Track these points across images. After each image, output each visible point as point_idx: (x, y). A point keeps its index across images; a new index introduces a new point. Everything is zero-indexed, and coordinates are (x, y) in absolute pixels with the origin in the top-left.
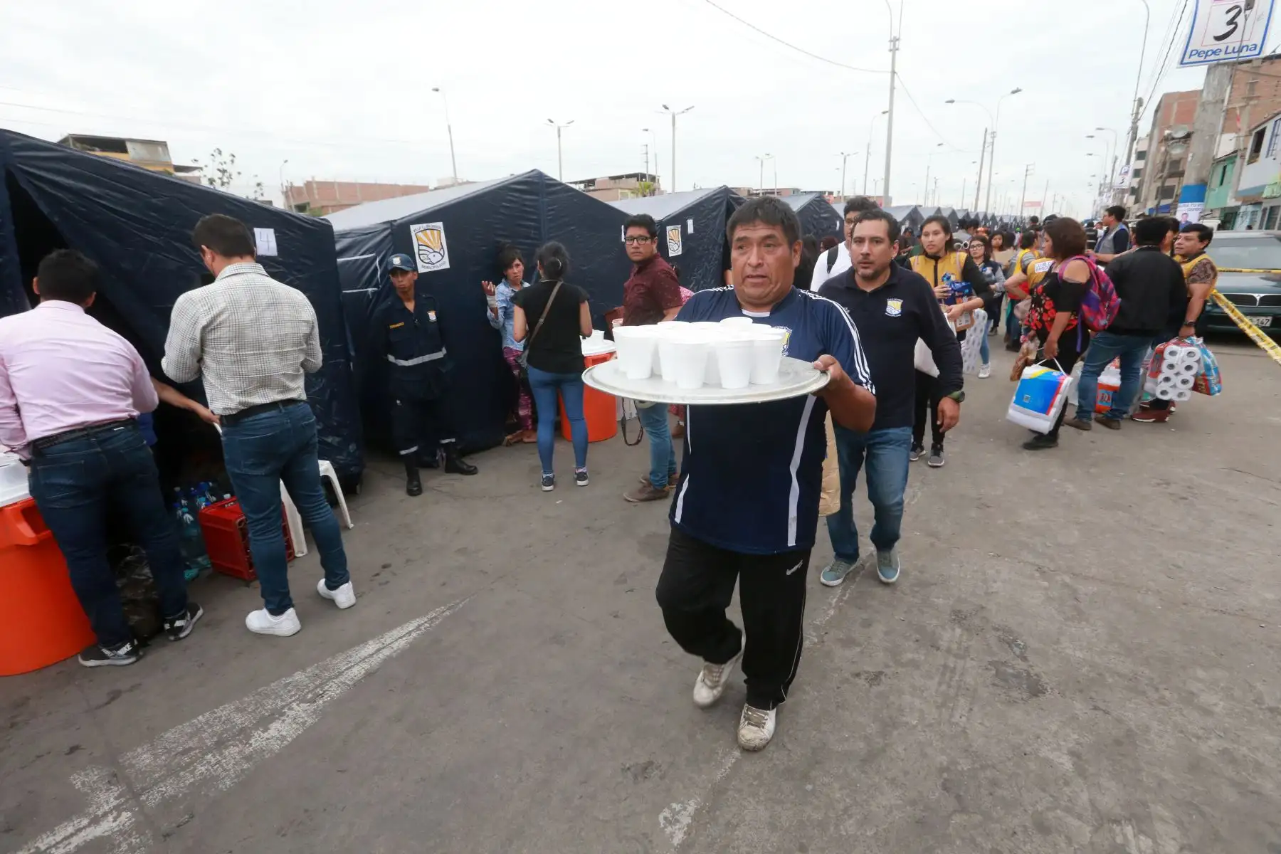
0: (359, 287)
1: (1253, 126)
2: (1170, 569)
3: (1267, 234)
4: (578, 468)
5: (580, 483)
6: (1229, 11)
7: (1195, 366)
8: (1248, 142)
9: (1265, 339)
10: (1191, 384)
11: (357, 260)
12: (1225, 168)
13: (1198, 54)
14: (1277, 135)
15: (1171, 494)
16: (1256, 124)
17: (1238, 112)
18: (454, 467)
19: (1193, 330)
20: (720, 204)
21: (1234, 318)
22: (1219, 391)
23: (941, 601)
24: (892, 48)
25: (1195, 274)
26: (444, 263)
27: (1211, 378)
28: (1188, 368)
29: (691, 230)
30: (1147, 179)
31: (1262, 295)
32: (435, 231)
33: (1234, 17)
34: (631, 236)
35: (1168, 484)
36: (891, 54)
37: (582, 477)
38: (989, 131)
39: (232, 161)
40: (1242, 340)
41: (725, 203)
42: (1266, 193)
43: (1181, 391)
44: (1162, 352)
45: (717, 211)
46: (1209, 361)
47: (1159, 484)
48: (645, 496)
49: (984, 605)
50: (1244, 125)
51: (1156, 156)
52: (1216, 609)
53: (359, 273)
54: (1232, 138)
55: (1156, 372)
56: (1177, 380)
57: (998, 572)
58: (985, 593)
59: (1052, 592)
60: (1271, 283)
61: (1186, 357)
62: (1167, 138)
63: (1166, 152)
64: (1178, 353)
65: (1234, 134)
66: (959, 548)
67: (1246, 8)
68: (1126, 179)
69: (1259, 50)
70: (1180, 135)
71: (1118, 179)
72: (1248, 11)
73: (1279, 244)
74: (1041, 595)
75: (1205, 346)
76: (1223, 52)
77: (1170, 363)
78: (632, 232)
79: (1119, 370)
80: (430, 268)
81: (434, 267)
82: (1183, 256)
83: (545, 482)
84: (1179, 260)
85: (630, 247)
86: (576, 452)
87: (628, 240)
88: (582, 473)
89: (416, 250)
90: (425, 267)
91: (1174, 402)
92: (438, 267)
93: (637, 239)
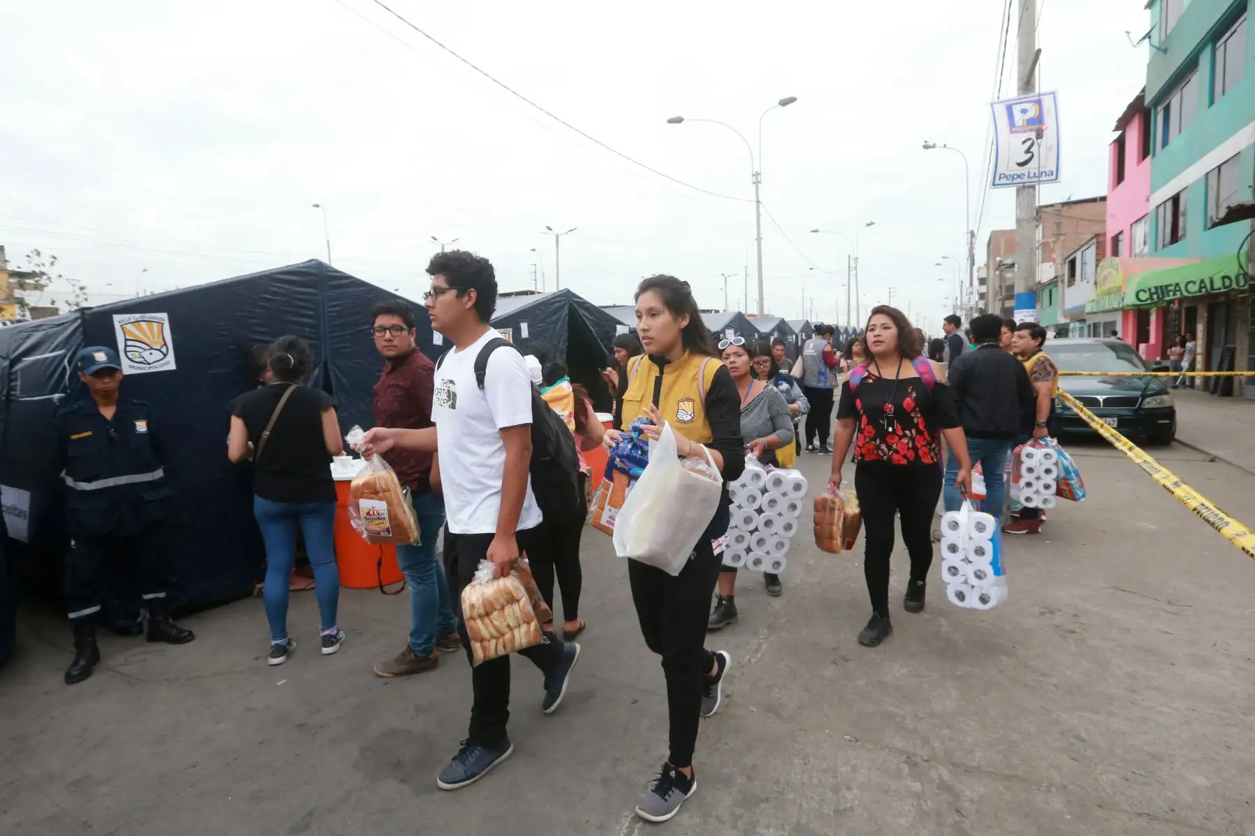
0: (46, 392)
1: (1066, 256)
2: (1071, 744)
3: (1097, 341)
4: (323, 630)
5: (326, 650)
6: (1024, 142)
7: (1055, 469)
8: (1064, 270)
9: (1120, 439)
10: (1054, 489)
11: (47, 358)
12: (1051, 291)
13: (1006, 177)
14: (1085, 264)
15: (1057, 626)
16: (1068, 254)
17: (1052, 245)
18: (159, 635)
19: (1045, 431)
20: (561, 308)
21: (1085, 418)
22: (1083, 496)
24: (754, 180)
25: (1035, 372)
26: (168, 363)
27: (1073, 482)
28: (1048, 471)
29: (525, 333)
30: (990, 301)
31: (1105, 397)
32: (155, 325)
33: (1029, 148)
34: (381, 326)
35: (1052, 612)
37: (329, 641)
38: (852, 258)
39: (52, 264)
40: (1097, 441)
41: (566, 307)
42: (1088, 309)
43: (1046, 497)
44: (1018, 456)
45: (558, 315)
46: (1067, 463)
47: (1042, 614)
48: (404, 667)
50: (1058, 256)
51: (993, 282)
52: (1140, 812)
53: (47, 376)
54: (1050, 266)
55: (1018, 477)
56: (1039, 485)
57: (854, 768)
58: (834, 812)
59: (926, 801)
60: (1110, 386)
61: (1043, 459)
62: (1001, 264)
63: (1001, 277)
64: (1035, 456)
65: (1052, 263)
66: (805, 731)
67: (1037, 139)
68: (971, 300)
69: (1055, 176)
70: (1009, 261)
71: (965, 299)
72: (1039, 141)
73: (1110, 350)
74: (912, 808)
75: (1060, 447)
76: (1026, 177)
77: (1029, 466)
78: (381, 321)
79: (982, 477)
80: (144, 368)
81: (150, 368)
82: (1022, 354)
83: (273, 652)
84: (1020, 358)
85: (380, 340)
86: (321, 606)
87: (378, 331)
88: (331, 636)
89: (121, 346)
90: (134, 367)
91: (1042, 510)
92: (156, 367)
93: (389, 329)
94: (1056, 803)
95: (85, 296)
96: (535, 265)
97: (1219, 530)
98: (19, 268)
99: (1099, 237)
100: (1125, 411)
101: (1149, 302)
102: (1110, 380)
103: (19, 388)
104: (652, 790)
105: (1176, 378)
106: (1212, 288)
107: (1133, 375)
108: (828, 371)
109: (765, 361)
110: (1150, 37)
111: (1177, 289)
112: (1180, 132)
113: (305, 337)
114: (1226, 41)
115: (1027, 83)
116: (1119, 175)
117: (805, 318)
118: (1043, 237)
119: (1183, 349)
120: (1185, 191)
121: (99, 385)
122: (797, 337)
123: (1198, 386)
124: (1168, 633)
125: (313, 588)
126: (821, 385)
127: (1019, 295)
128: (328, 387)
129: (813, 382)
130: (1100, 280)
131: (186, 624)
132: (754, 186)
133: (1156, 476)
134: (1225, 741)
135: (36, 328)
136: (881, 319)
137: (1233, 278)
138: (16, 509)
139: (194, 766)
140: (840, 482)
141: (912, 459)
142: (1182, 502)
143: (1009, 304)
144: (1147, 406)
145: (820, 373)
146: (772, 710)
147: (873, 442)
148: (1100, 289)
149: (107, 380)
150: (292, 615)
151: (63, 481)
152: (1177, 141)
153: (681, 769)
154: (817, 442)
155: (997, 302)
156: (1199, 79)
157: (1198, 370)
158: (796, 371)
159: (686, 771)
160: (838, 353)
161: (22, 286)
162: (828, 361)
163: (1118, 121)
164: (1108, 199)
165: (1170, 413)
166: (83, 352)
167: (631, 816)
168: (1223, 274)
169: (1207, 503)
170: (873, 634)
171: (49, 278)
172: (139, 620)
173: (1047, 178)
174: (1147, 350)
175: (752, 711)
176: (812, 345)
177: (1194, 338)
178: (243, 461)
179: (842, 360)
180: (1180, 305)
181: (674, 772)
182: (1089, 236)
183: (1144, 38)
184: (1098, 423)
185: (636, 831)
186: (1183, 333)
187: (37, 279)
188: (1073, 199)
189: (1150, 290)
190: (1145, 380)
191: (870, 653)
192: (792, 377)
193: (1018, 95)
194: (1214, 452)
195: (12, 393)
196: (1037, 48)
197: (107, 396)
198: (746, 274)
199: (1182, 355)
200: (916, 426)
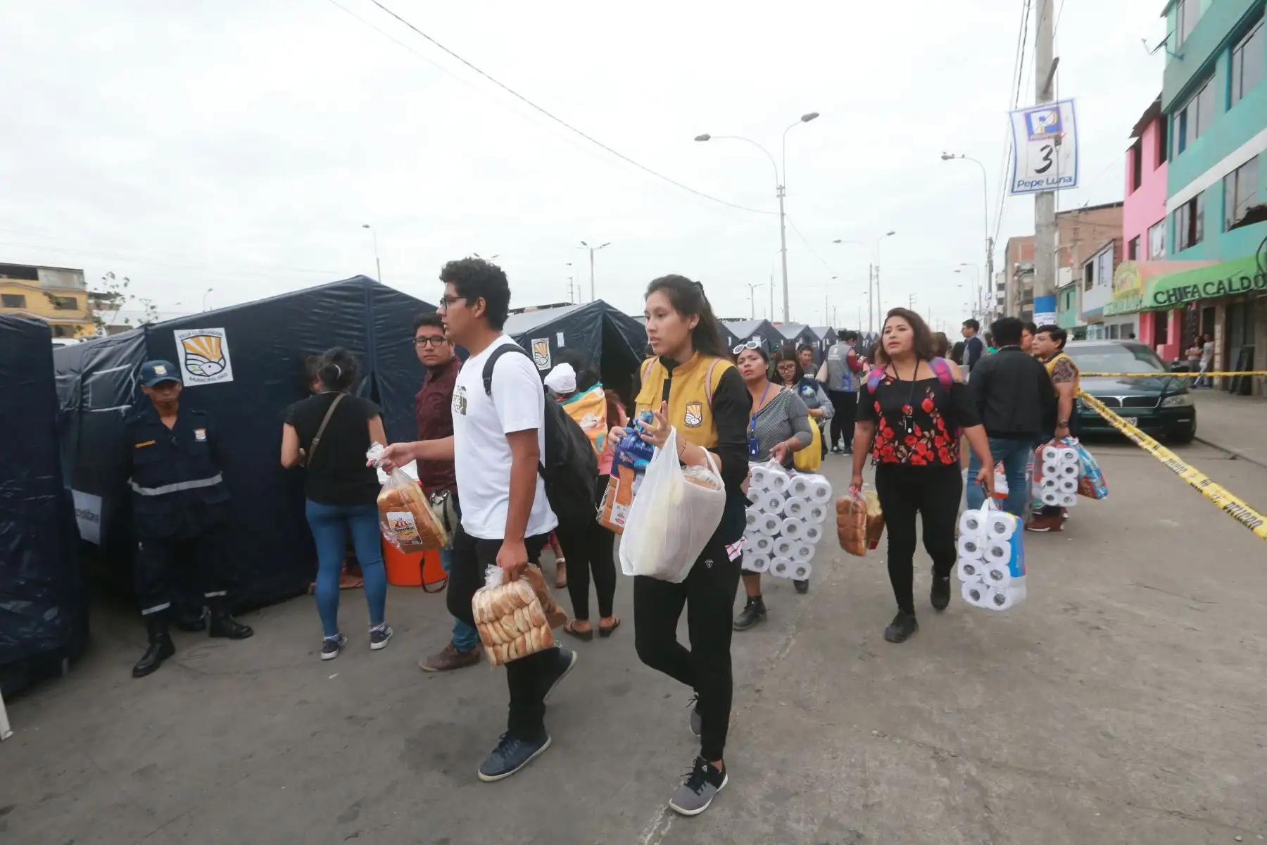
0: (114, 404)
1: (1083, 260)
2: (1099, 740)
3: (1115, 342)
4: (372, 626)
5: (375, 646)
6: (1042, 150)
7: (1076, 468)
8: (1081, 274)
9: (1144, 438)
10: (1075, 487)
11: (114, 373)
12: (1068, 295)
13: (1025, 184)
14: (1103, 268)
15: (1082, 623)
16: (1085, 259)
17: (1069, 250)
18: (220, 631)
19: (1067, 431)
20: (595, 318)
21: (1107, 417)
22: (1106, 494)
23: (801, 827)
24: (779, 194)
25: (1057, 373)
26: (225, 375)
27: (1094, 481)
28: (1069, 470)
29: (561, 342)
30: (1009, 305)
31: (1124, 397)
32: (213, 339)
33: (1048, 155)
34: (422, 337)
35: (1076, 609)
36: (779, 199)
37: (378, 637)
38: (873, 266)
39: (126, 285)
40: (1120, 440)
41: (600, 318)
42: (1106, 312)
43: (1067, 495)
44: (1040, 455)
45: (592, 325)
46: (1088, 462)
47: (1066, 610)
48: (448, 662)
49: (861, 831)
50: (1074, 260)
51: (1012, 288)
52: (1171, 810)
53: (117, 389)
54: (1068, 271)
55: (1039, 476)
56: (1060, 484)
57: (883, 764)
58: (863, 806)
59: (954, 797)
60: (1129, 386)
61: (1064, 458)
62: (1018, 270)
63: (1020, 282)
64: (1056, 455)
65: (1069, 268)
66: (833, 725)
67: (1056, 145)
68: (991, 303)
69: (1073, 182)
70: (1027, 266)
71: (984, 304)
72: (1058, 147)
73: (1128, 351)
74: (941, 804)
75: (1082, 446)
76: (1045, 183)
77: (1050, 465)
78: (423, 331)
79: (1004, 476)
80: (203, 380)
81: (209, 380)
82: (1043, 355)
83: (325, 648)
84: (1040, 360)
85: (421, 350)
86: (370, 605)
87: (419, 341)
88: (379, 632)
89: (182, 360)
90: (194, 379)
91: (1064, 508)
92: (213, 379)
93: (430, 339)
94: (1086, 800)
95: (155, 315)
96: (571, 278)
97: (1252, 529)
98: (96, 289)
99: (1116, 243)
100: (1144, 410)
101: (1167, 303)
102: (1129, 381)
103: (90, 400)
104: (685, 784)
105: (1195, 378)
106: (1231, 289)
107: (1152, 376)
108: (852, 375)
109: (790, 366)
110: (1166, 45)
111: (1195, 290)
112: (1197, 136)
113: (353, 349)
114: (1243, 46)
115: (1045, 91)
116: (1136, 180)
117: (829, 325)
118: (1060, 242)
119: (1201, 350)
120: (1202, 194)
121: (160, 397)
122: (821, 342)
123: (1217, 386)
124: (1194, 629)
125: (361, 587)
126: (846, 388)
127: (1039, 298)
128: (375, 397)
129: (837, 386)
130: (1118, 282)
131: (247, 621)
132: (778, 200)
133: (1183, 475)
134: (1256, 739)
135: (105, 344)
136: (898, 321)
137: (1252, 279)
138: (89, 513)
139: (250, 757)
140: (861, 484)
141: (931, 460)
142: (1211, 501)
143: (1027, 308)
144: (1166, 406)
145: (845, 377)
146: (802, 704)
147: (892, 444)
148: (1118, 293)
149: (167, 392)
150: (343, 613)
151: (130, 487)
152: (1194, 145)
153: (713, 763)
154: (841, 444)
155: (1015, 307)
156: (1216, 85)
157: (1217, 370)
158: (821, 376)
159: (718, 765)
160: (862, 358)
161: (98, 306)
162: (853, 366)
163: (1134, 128)
164: (1125, 204)
165: (1190, 412)
166: (147, 364)
167: (664, 809)
168: (1242, 275)
169: (1238, 502)
170: (899, 630)
171: (123, 299)
172: (202, 617)
173: (1066, 184)
174: (1165, 350)
175: (781, 706)
176: (836, 350)
177: (1212, 339)
178: (295, 467)
179: (865, 364)
180: (1198, 306)
181: (705, 766)
182: (1106, 242)
183: (1160, 46)
184: (1120, 423)
185: (670, 823)
186: (1201, 334)
187: (112, 300)
188: (1091, 205)
189: (1168, 292)
190: (1164, 380)
191: (897, 649)
192: (817, 381)
193: (1037, 103)
194: (1236, 451)
195: (85, 405)
196: (1054, 57)
197: (167, 406)
198: (772, 284)
199: (1200, 355)
200: (935, 427)
